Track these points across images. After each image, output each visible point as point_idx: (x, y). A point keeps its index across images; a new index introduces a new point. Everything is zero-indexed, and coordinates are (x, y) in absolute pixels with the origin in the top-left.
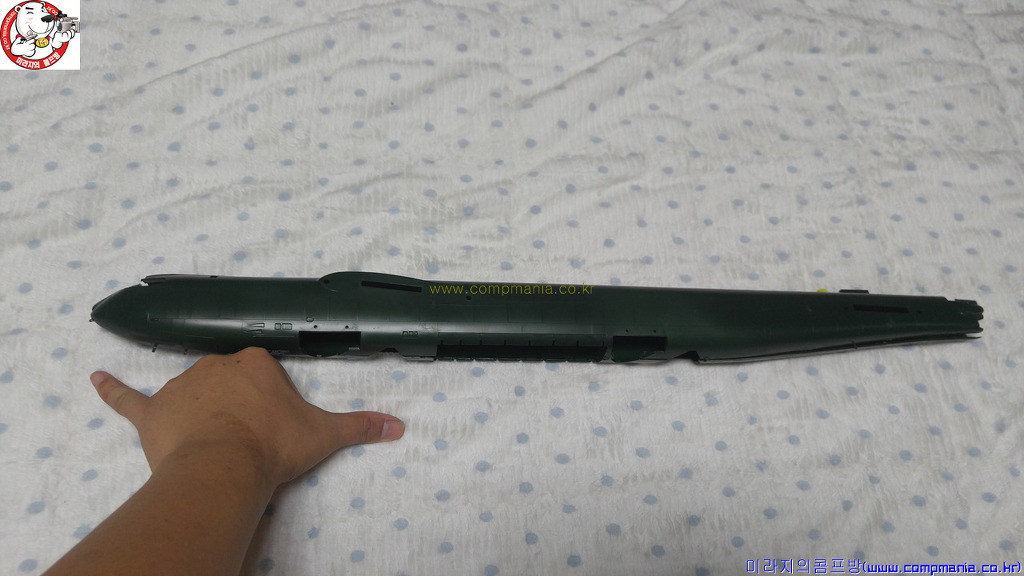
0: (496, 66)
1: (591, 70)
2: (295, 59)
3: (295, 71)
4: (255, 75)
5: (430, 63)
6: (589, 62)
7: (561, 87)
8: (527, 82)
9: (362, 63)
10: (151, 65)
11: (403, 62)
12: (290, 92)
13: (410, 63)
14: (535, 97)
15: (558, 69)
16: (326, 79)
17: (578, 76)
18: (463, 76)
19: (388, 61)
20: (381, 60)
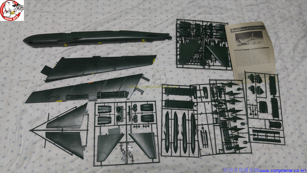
0: (150, 20)
1: (167, 20)
2: (115, 19)
3: (115, 22)
4: (108, 23)
5: (138, 19)
6: (167, 18)
7: (161, 24)
8: (156, 22)
9: (126, 20)
10: (91, 21)
11: (133, 19)
12: (114, 25)
13: (135, 20)
14: (157, 26)
15: (161, 20)
16: (120, 23)
17: (165, 21)
18: (144, 22)
19: (131, 19)
20: (130, 19)
